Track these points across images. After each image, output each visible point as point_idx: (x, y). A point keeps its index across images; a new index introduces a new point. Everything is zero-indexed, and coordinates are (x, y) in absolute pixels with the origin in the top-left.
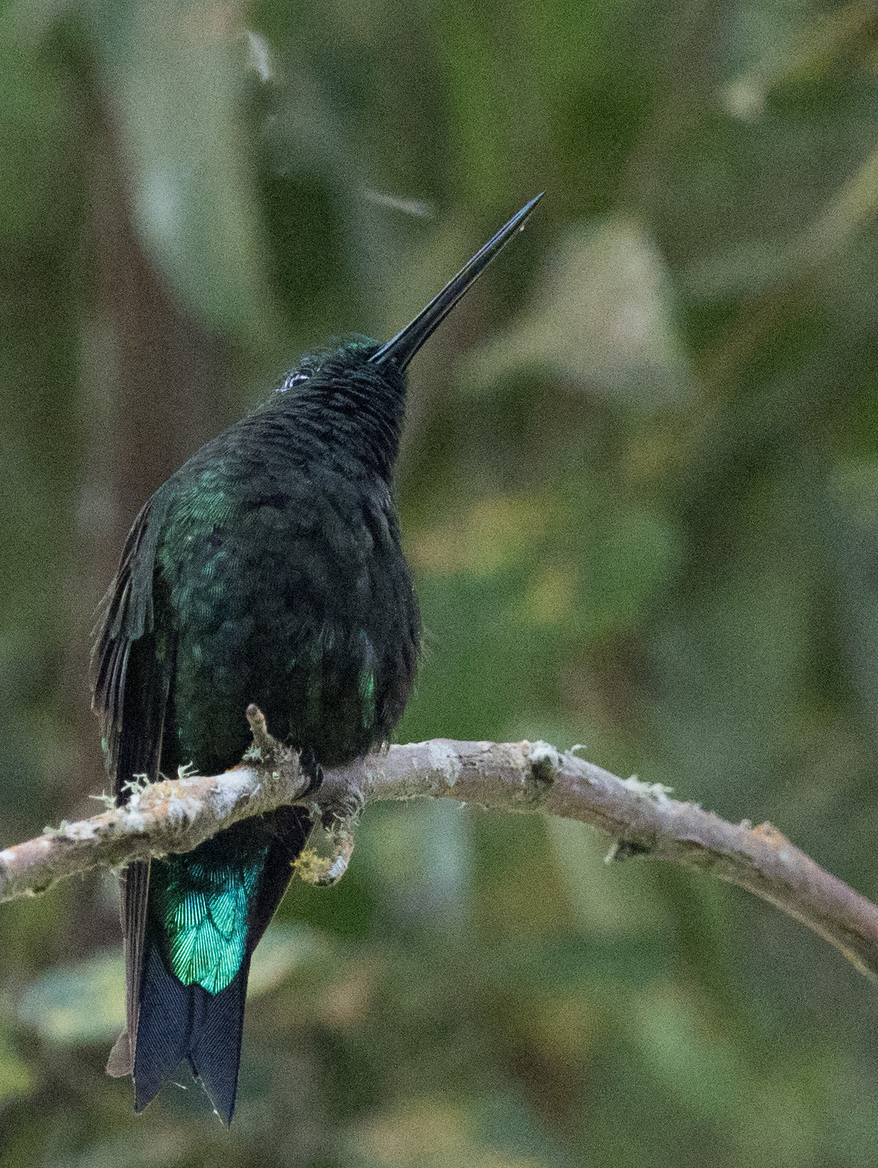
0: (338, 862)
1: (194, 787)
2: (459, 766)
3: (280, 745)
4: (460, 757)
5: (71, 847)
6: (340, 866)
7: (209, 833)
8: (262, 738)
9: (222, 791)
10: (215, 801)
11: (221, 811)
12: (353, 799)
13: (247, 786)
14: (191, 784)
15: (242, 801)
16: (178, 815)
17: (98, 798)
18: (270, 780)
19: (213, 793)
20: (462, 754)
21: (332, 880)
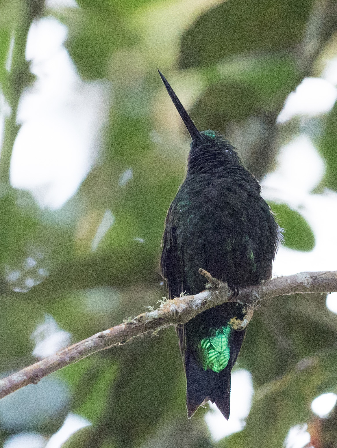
0: (245, 321)
1: (185, 299)
2: (311, 280)
3: (219, 281)
4: (311, 277)
5: (134, 326)
6: (245, 323)
7: (193, 315)
8: (211, 279)
9: (195, 300)
10: (192, 304)
11: (195, 307)
12: (254, 297)
13: (206, 297)
14: (183, 299)
15: (204, 303)
16: (173, 311)
17: (147, 307)
18: (216, 294)
19: (192, 301)
20: (312, 276)
21: (242, 328)
